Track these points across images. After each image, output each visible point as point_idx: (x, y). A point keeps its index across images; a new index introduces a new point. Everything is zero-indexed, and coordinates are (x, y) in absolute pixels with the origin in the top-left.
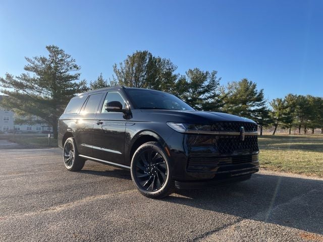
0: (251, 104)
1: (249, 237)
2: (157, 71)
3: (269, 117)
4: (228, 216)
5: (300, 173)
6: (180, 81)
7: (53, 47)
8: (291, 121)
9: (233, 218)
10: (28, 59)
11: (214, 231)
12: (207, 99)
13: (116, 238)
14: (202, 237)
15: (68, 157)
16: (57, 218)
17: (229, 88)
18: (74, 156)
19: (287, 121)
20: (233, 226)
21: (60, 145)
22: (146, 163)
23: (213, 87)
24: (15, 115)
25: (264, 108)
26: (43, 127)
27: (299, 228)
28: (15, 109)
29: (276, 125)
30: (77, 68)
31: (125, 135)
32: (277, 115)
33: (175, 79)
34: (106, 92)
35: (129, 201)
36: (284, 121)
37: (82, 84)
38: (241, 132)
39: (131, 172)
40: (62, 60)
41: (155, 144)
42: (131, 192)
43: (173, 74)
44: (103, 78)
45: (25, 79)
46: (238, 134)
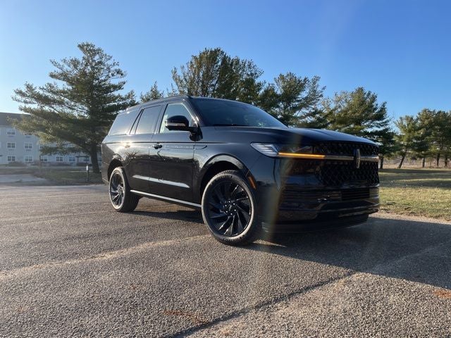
0: (367, 123)
1: (365, 293)
2: (234, 78)
3: (393, 142)
4: (335, 268)
5: (437, 217)
6: (267, 92)
7: (88, 45)
8: (426, 149)
9: (342, 271)
10: (54, 63)
11: (316, 286)
12: (304, 118)
13: (186, 291)
14: (300, 292)
15: (116, 194)
16: (107, 266)
17: (337, 102)
18: (124, 192)
19: (421, 149)
20: (342, 281)
21: (105, 179)
22: (222, 199)
23: (313, 99)
24: (40, 140)
25: (387, 130)
26: (77, 157)
27: (435, 284)
28: (40, 133)
29: (403, 155)
30: (122, 75)
31: (193, 163)
32: (405, 139)
33: (259, 90)
34: (165, 104)
35: (201, 249)
36: (416, 148)
37: (128, 97)
38: (356, 157)
39: (203, 211)
40: (100, 63)
41: (234, 173)
42: (202, 237)
43: (257, 81)
44: (158, 89)
45: (51, 91)
46: (352, 158)
